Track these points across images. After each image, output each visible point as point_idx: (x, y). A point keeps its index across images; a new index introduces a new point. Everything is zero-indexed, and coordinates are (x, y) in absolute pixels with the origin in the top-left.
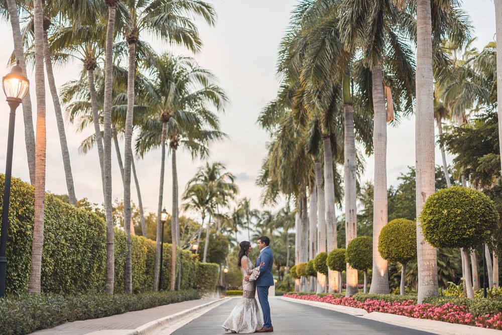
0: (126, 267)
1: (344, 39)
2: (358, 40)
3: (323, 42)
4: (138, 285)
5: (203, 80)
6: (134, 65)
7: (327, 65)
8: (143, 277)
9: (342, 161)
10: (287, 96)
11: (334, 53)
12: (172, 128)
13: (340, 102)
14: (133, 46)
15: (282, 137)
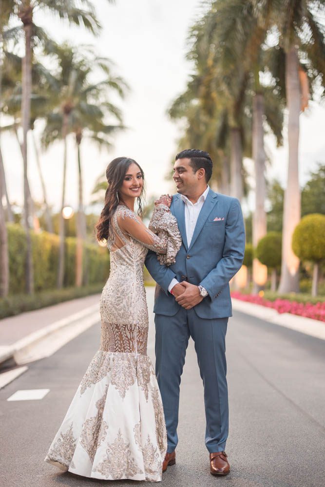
0: (26, 266)
1: (258, 12)
2: (274, 14)
3: (234, 22)
4: (41, 282)
5: (106, 69)
6: (30, 51)
7: (238, 47)
8: (46, 275)
9: (250, 155)
10: (196, 86)
11: (246, 34)
12: (75, 121)
13: (250, 93)
14: (28, 28)
15: (190, 131)
